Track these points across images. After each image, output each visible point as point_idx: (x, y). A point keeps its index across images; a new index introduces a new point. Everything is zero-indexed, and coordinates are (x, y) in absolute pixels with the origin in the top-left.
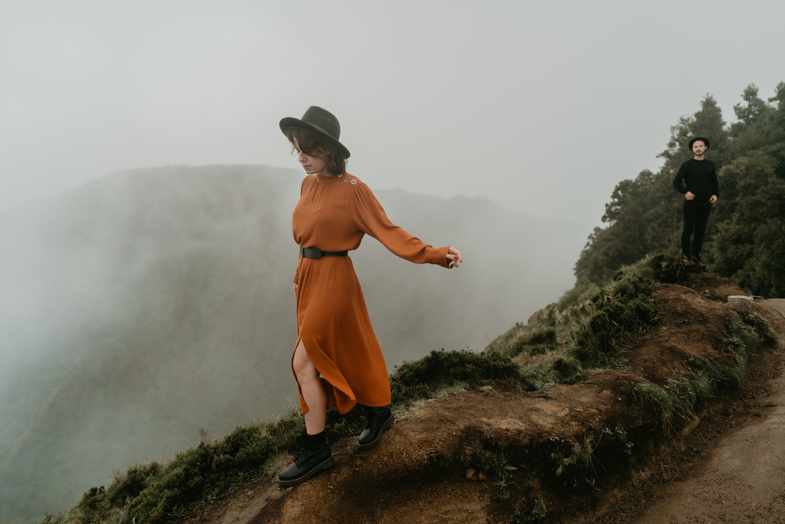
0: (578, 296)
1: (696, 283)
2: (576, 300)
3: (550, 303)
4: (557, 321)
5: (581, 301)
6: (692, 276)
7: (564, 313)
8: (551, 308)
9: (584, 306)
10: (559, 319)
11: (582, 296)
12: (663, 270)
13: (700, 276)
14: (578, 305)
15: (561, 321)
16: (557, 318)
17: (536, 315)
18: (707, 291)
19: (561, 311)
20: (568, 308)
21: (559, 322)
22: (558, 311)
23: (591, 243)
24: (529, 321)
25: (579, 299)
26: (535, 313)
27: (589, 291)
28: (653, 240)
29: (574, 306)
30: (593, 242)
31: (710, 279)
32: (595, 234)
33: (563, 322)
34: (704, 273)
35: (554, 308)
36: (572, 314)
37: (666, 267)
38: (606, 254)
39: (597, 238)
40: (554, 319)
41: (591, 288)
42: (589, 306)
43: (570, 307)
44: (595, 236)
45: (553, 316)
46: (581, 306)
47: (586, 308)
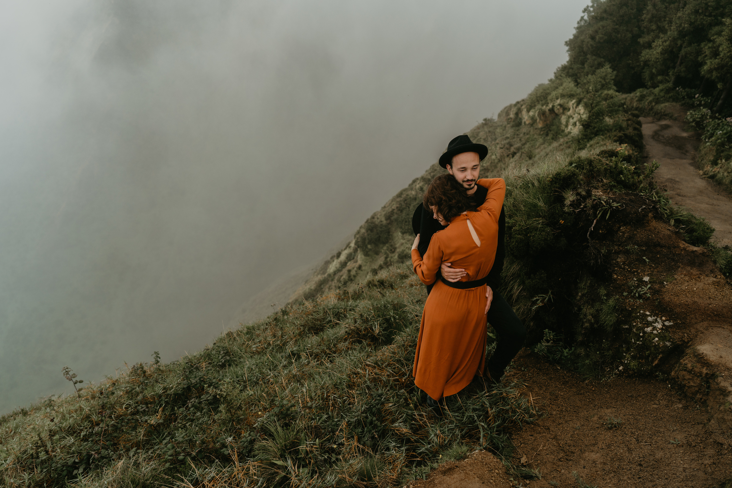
0: (549, 94)
1: (627, 253)
2: (547, 98)
3: (519, 99)
4: (523, 121)
5: (551, 100)
6: (624, 233)
7: (531, 113)
8: (519, 105)
9: (553, 106)
10: (525, 120)
11: (554, 93)
12: (566, 209)
13: (641, 235)
14: (547, 104)
15: (527, 123)
16: (524, 118)
17: (505, 110)
18: (646, 279)
19: (528, 111)
20: (537, 108)
21: (525, 123)
22: (525, 110)
23: (586, 18)
24: (499, 115)
25: (549, 97)
26: (505, 108)
27: (562, 88)
28: (650, 21)
29: (543, 105)
30: (589, 16)
31: (662, 247)
32: (592, 6)
33: (529, 124)
34: (654, 223)
35: (522, 106)
36: (539, 114)
37: (572, 205)
38: (593, 38)
39: (594, 11)
40: (521, 119)
41: (565, 84)
42: (559, 107)
43: (539, 107)
44: (592, 9)
45: (520, 116)
46: (550, 106)
47: (556, 110)
